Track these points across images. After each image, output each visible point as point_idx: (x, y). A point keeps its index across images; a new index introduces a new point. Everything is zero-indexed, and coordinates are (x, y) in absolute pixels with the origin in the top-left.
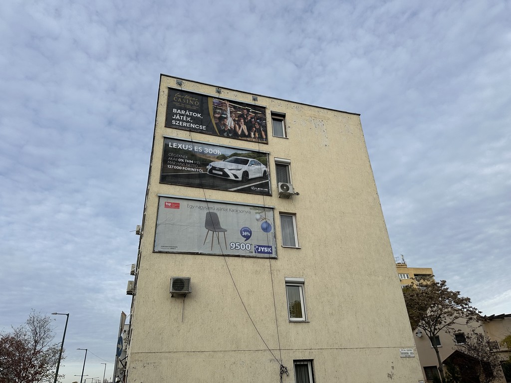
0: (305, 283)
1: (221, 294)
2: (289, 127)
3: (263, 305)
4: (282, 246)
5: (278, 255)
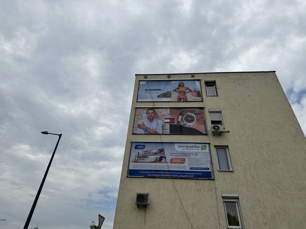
1: (172, 206)
2: (219, 88)
4: (218, 170)
5: (215, 177)
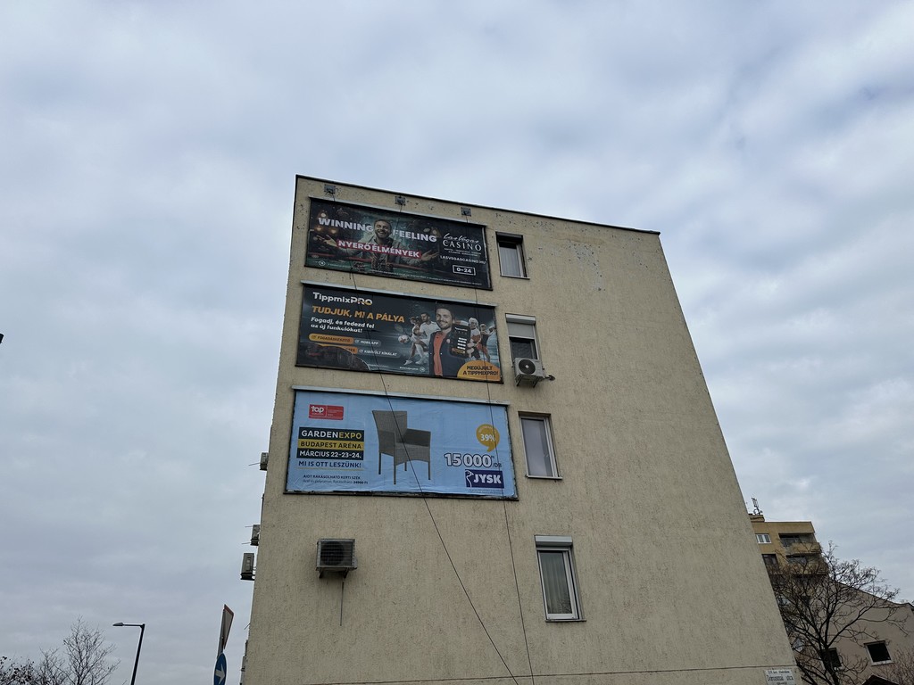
0: (574, 546)
2: (531, 259)
3: (495, 591)
4: (526, 476)
5: (520, 492)
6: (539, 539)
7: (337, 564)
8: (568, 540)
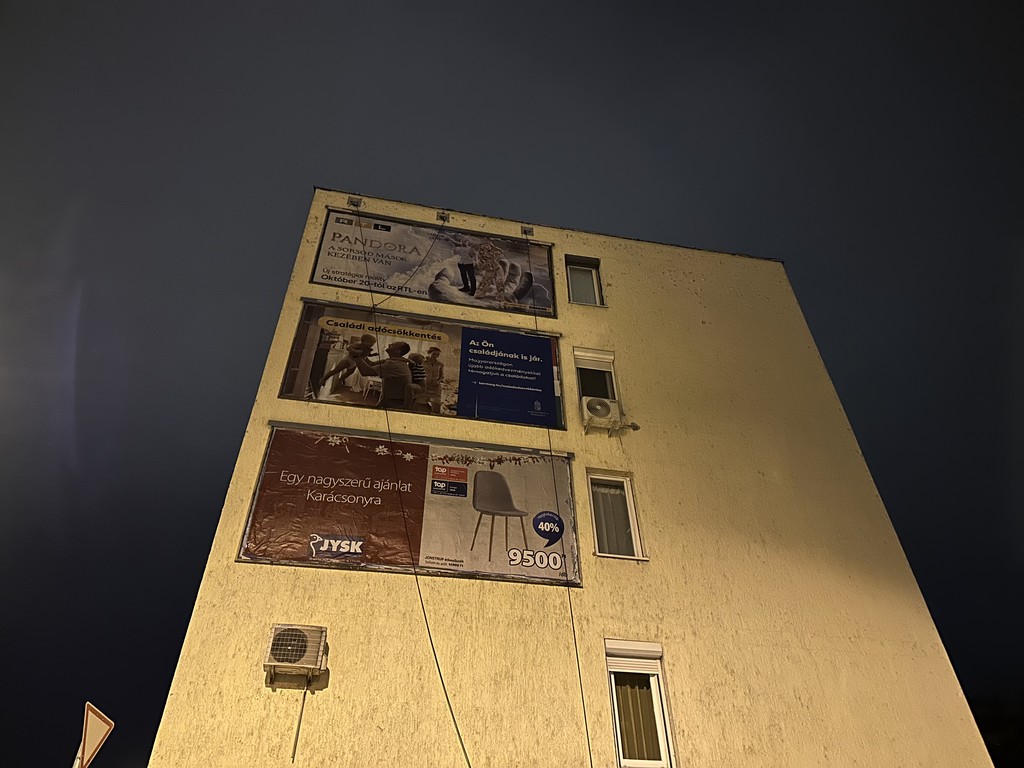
0: (665, 657)
1: (415, 680)
2: (609, 285)
3: (540, 718)
4: (594, 554)
5: (584, 576)
6: (612, 645)
7: (295, 662)
8: (655, 648)
